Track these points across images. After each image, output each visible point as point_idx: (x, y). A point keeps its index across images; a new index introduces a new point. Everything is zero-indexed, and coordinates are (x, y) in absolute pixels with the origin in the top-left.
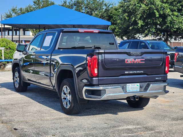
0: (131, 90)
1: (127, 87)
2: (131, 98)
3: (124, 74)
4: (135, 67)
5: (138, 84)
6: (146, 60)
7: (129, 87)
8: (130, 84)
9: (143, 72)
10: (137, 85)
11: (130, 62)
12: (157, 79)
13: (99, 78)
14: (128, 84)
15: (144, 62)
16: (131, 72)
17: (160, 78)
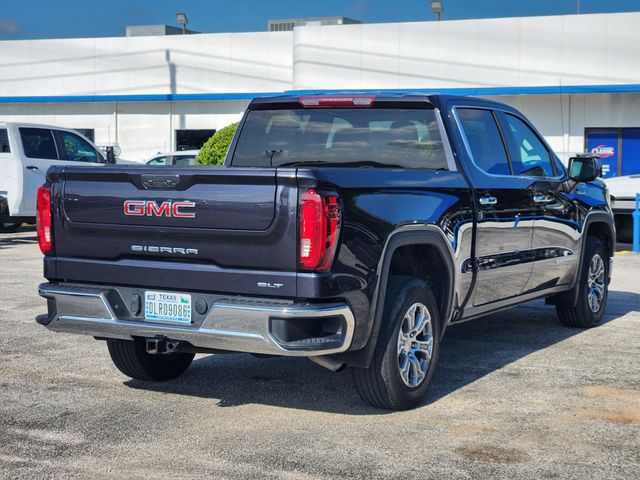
0: (162, 316)
1: (146, 300)
3: (127, 252)
4: (163, 230)
5: (188, 297)
6: (200, 207)
7: (153, 302)
8: (157, 294)
9: (196, 251)
10: (183, 301)
11: (140, 211)
12: (262, 288)
13: (59, 259)
14: (148, 293)
15: (193, 215)
16: (151, 249)
17: (278, 285)
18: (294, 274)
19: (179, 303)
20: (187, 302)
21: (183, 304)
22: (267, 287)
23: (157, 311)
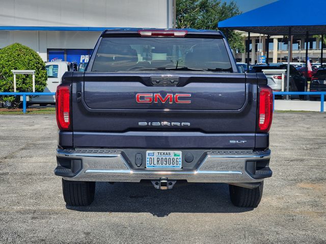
0: (159, 166)
1: (147, 156)
2: (154, 183)
3: (135, 126)
5: (179, 152)
7: (152, 157)
8: (156, 152)
9: (189, 124)
11: (149, 100)
12: (233, 144)
13: (75, 133)
14: (148, 152)
15: (189, 102)
16: (154, 124)
17: (244, 142)
18: (254, 135)
19: (173, 156)
20: (179, 156)
21: (175, 158)
22: (236, 144)
23: (155, 162)
